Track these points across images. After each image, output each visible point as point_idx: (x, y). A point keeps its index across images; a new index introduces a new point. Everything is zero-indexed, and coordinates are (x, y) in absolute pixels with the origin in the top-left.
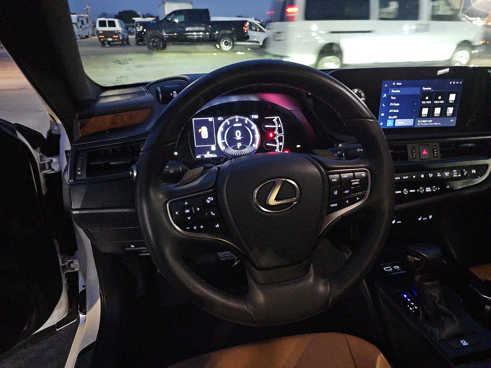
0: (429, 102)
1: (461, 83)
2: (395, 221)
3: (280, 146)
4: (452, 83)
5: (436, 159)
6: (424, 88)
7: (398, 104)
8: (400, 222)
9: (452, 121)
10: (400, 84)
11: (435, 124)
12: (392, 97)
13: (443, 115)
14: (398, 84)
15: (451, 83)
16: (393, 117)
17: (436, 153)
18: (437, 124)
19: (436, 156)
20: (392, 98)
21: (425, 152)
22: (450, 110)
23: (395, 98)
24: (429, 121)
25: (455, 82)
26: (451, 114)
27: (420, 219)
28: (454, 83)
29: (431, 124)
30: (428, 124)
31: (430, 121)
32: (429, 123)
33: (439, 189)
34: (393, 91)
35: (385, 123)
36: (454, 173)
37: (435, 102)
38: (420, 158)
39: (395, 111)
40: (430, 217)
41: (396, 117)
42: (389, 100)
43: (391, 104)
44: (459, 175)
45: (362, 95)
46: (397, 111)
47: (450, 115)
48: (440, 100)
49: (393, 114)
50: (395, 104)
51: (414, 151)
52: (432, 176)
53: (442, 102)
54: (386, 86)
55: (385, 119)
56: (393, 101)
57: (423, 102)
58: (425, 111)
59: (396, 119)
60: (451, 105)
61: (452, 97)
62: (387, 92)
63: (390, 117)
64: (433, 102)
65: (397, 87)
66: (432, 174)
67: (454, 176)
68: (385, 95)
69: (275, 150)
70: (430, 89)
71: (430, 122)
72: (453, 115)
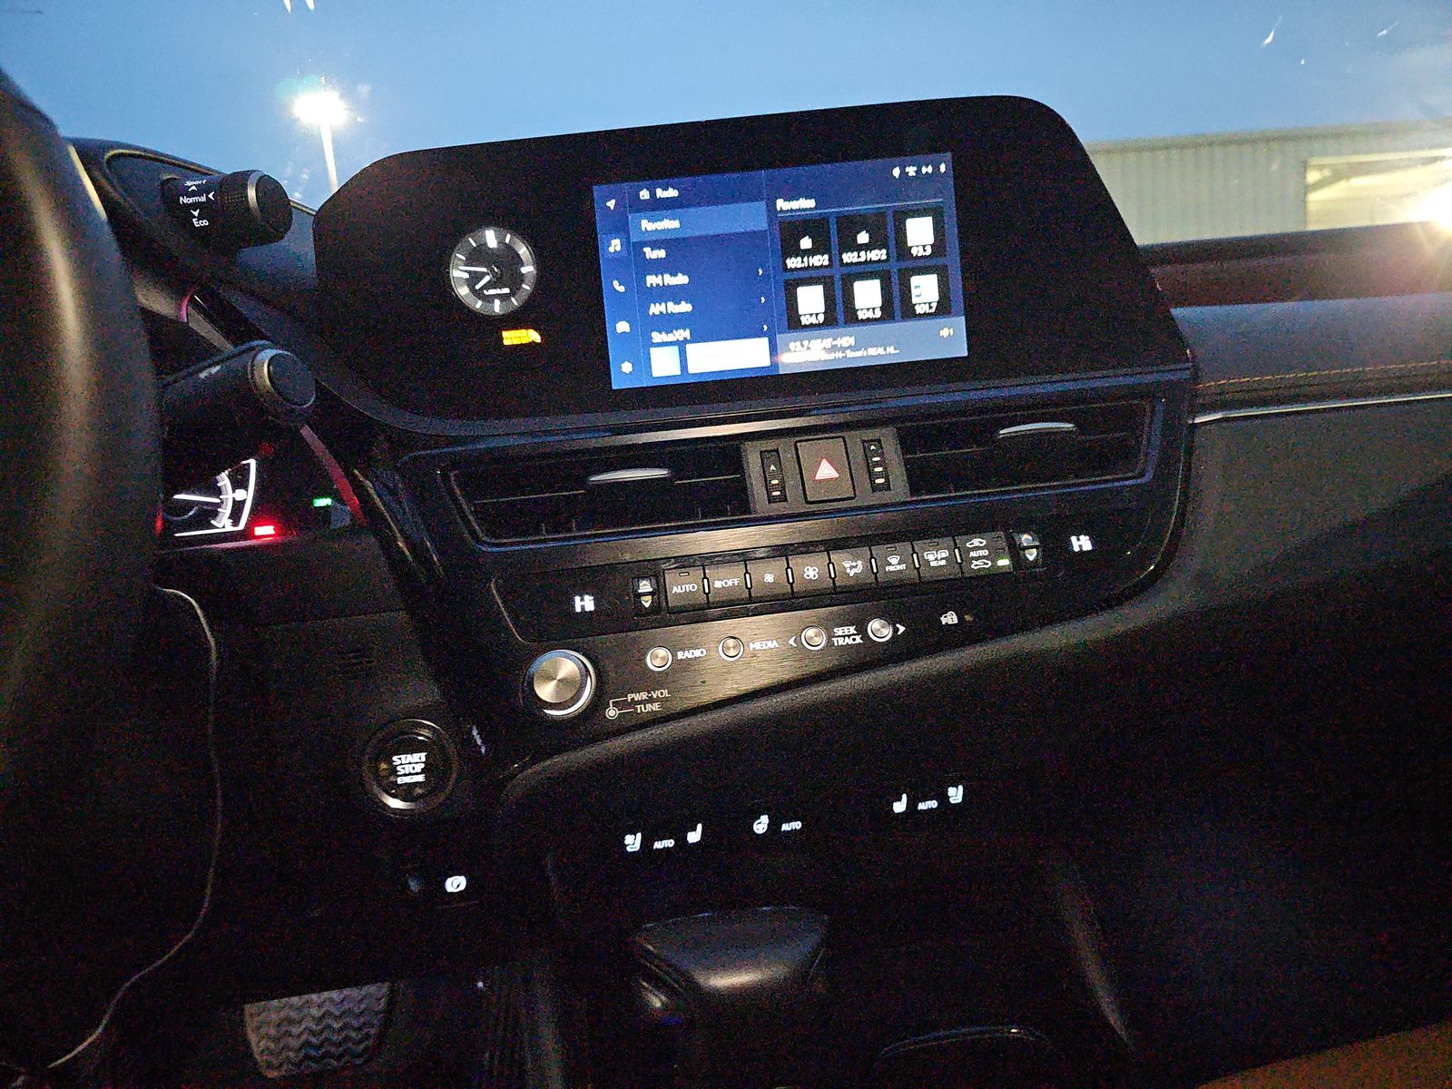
0: (820, 260)
1: (943, 168)
2: (765, 819)
3: (238, 507)
4: (903, 173)
5: (886, 497)
6: (781, 204)
7: (682, 279)
8: (797, 825)
9: (945, 333)
10: (672, 193)
11: (872, 351)
12: (647, 250)
13: (898, 313)
14: (660, 193)
15: (896, 172)
16: (671, 335)
17: (880, 469)
18: (881, 351)
19: (887, 487)
20: (651, 254)
21: (826, 471)
22: (925, 289)
23: (662, 254)
24: (839, 342)
25: (915, 169)
26: (934, 305)
27: (899, 807)
28: (911, 171)
29: (850, 354)
30: (839, 355)
31: (847, 341)
32: (843, 349)
33: (902, 629)
34: (646, 225)
35: (644, 363)
36: (973, 554)
37: (849, 257)
38: (806, 498)
39: (673, 308)
40: (956, 795)
41: (686, 334)
42: (636, 265)
43: (652, 280)
44: (1004, 562)
45: (520, 253)
46: (685, 307)
47: (931, 308)
48: (867, 247)
49: (669, 323)
50: (669, 280)
51: (772, 467)
52: (859, 569)
53: (878, 255)
54: (611, 204)
55: (640, 347)
56: (658, 267)
57: (793, 263)
58: (811, 300)
59: (686, 341)
60: (922, 267)
61: (920, 233)
62: (622, 229)
63: (657, 337)
64: (836, 261)
65: (658, 207)
66: (859, 563)
67: (976, 565)
68: (615, 245)
69: (213, 522)
70: (811, 203)
71: (846, 345)
72: (943, 309)
